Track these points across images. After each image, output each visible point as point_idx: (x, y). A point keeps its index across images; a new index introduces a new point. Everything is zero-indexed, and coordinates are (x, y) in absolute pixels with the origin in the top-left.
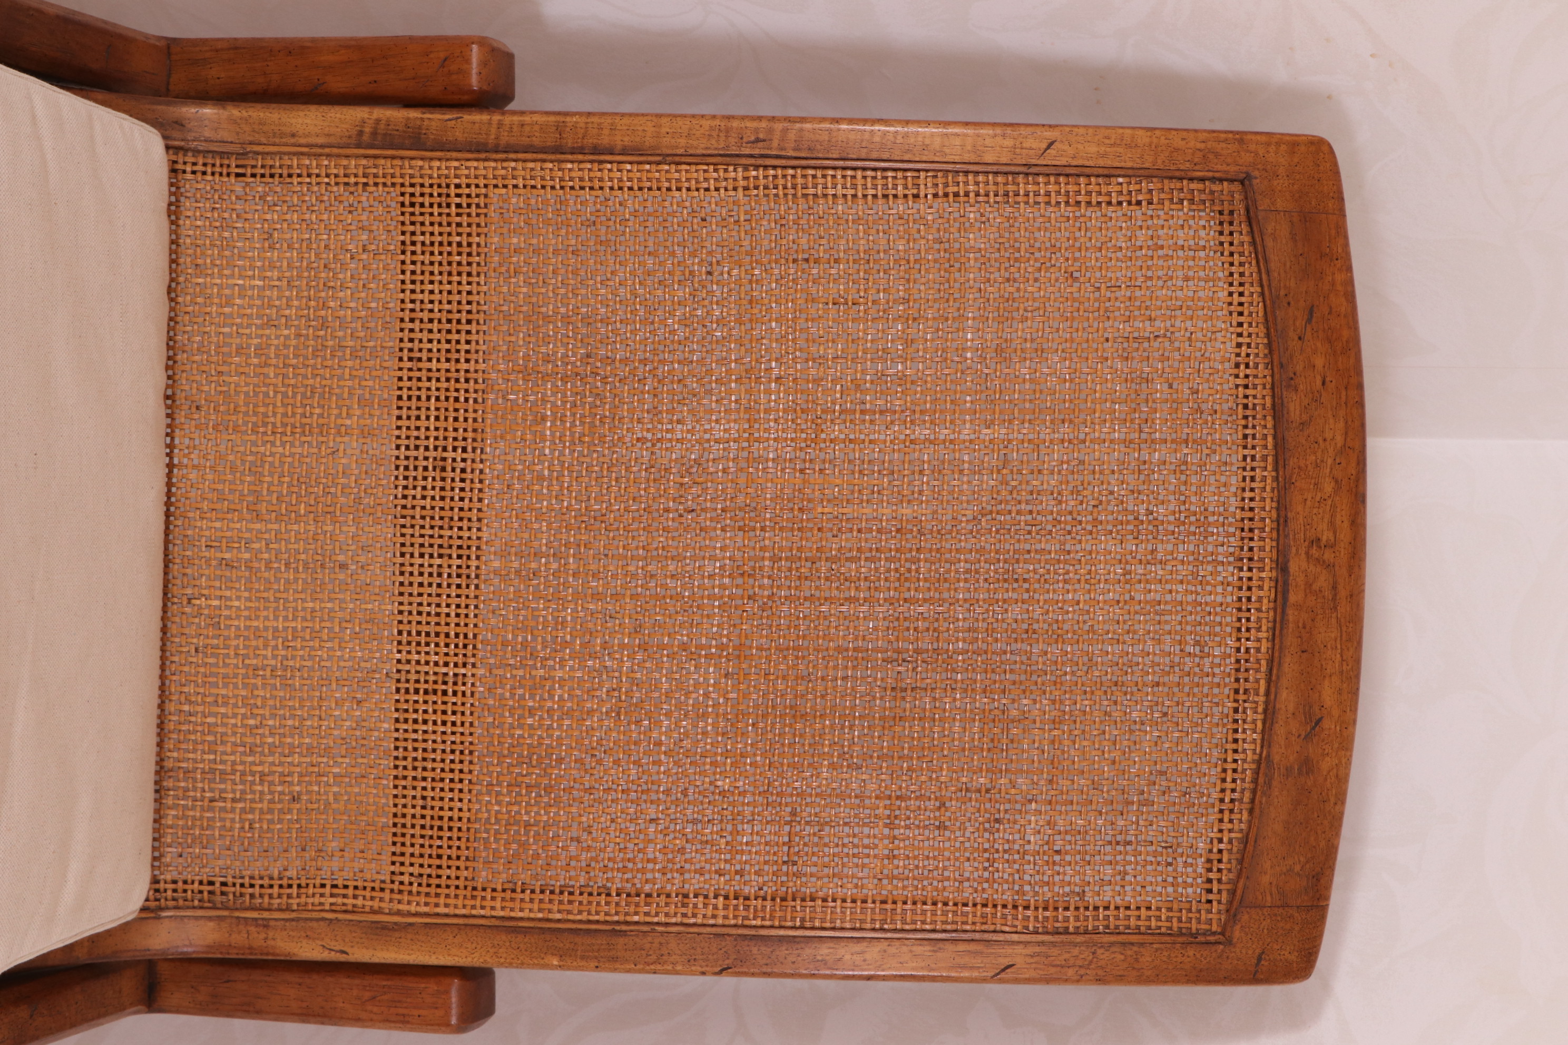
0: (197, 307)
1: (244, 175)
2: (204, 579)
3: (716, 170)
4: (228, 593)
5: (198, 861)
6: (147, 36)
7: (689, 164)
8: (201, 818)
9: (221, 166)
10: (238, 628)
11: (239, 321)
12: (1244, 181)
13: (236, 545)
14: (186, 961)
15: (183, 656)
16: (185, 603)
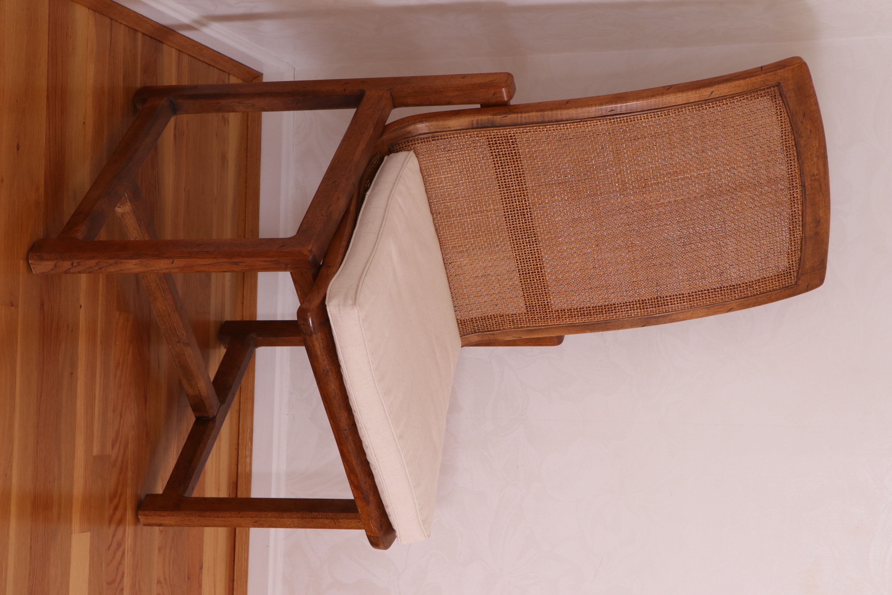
3: (600, 122)
4: (462, 260)
7: (590, 121)
12: (778, 85)
16: (449, 264)
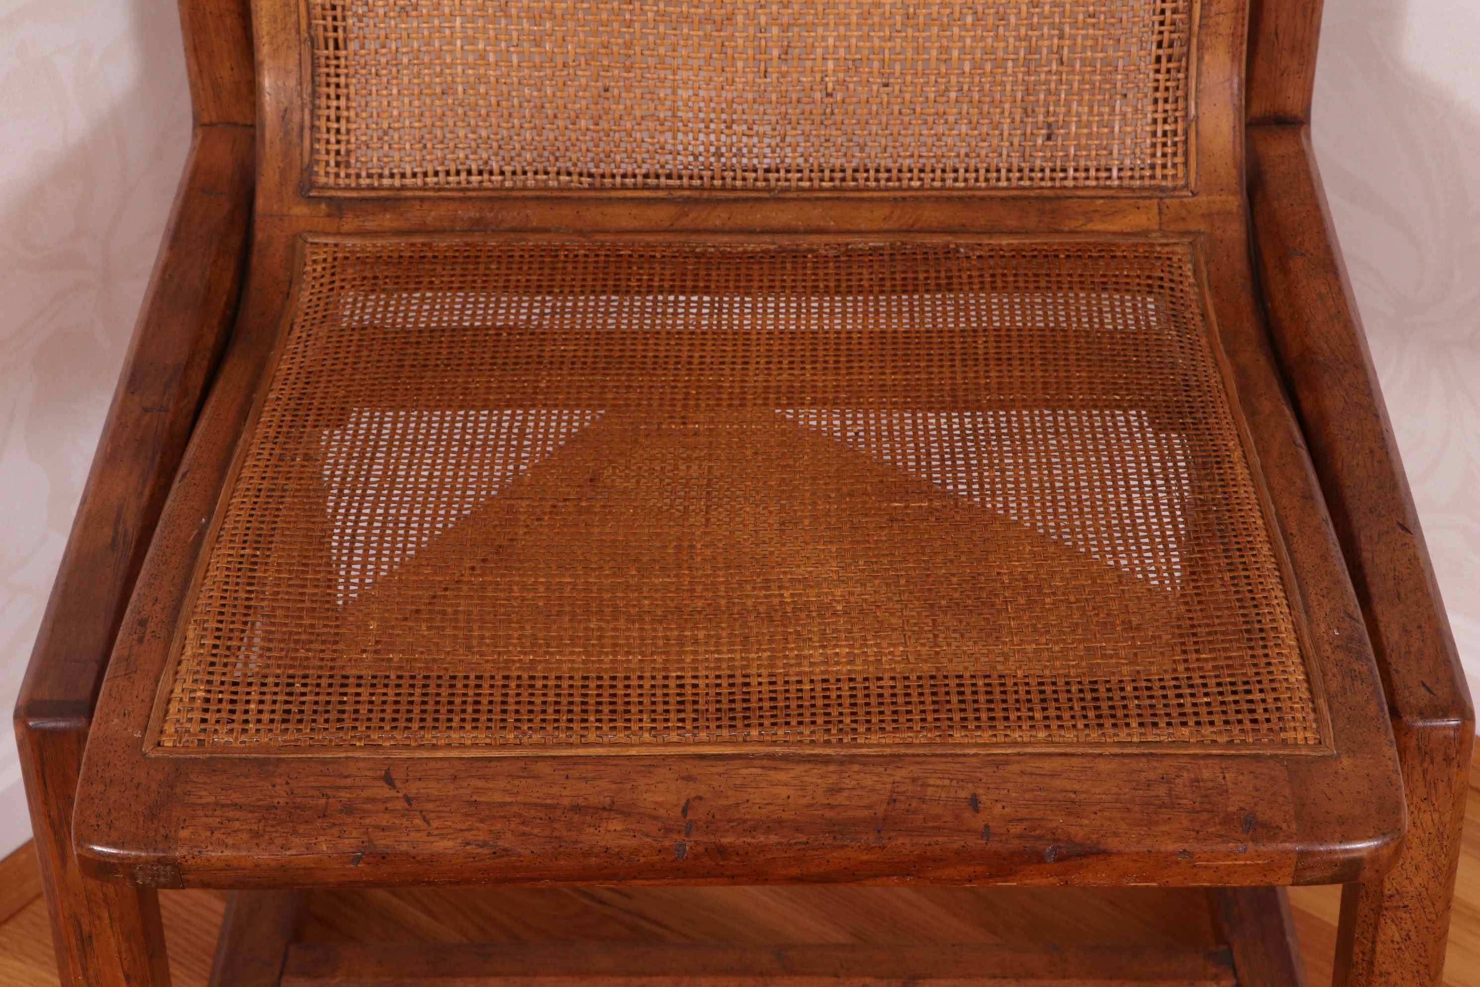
0: (492, 92)
1: (336, 41)
2: (804, 79)
4: (819, 51)
5: (1132, 75)
6: (192, 150)
8: (1081, 73)
9: (328, 66)
10: (859, 38)
11: (503, 45)
13: (763, 43)
14: (1250, 83)
15: (893, 100)
16: (831, 100)
